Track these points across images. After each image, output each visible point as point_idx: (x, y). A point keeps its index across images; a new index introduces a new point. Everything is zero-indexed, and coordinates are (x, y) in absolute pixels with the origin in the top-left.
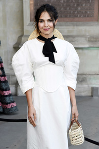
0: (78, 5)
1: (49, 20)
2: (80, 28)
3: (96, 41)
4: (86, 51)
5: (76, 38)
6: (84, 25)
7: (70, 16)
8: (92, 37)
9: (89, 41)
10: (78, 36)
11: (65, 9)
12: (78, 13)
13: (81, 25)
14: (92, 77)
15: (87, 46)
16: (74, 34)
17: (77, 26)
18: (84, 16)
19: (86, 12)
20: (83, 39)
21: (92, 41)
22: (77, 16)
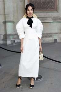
0: (48, 4)
1: (32, 10)
2: (49, 14)
3: (56, 19)
4: (52, 24)
5: (48, 18)
6: (51, 12)
7: (45, 9)
8: (54, 17)
9: (53, 19)
10: (48, 17)
11: (43, 6)
12: (48, 7)
13: (49, 13)
14: (54, 35)
15: (52, 21)
16: (47, 16)
17: (48, 13)
18: (51, 9)
19: (52, 7)
20: (50, 18)
21: (54, 19)
22: (48, 9)
